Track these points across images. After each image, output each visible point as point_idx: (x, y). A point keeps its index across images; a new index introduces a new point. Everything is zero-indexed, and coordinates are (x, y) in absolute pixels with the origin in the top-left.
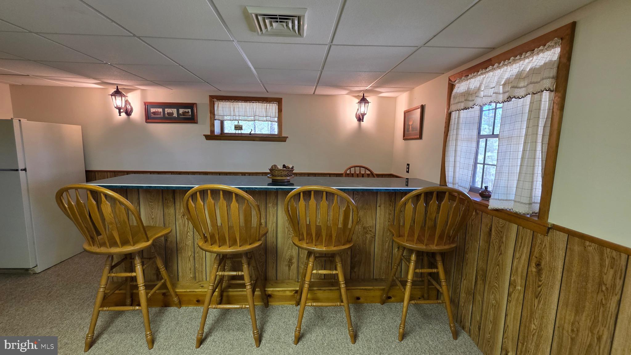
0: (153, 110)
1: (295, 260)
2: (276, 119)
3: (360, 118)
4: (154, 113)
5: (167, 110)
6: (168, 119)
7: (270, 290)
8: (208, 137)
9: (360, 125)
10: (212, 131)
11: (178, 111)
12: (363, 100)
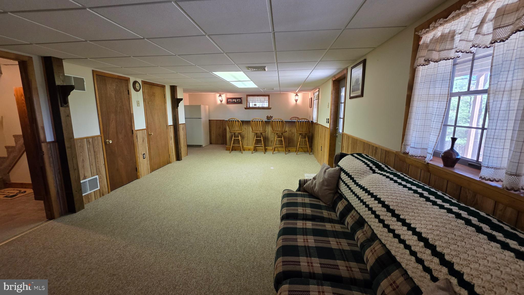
0: (229, 100)
1: (273, 141)
2: (268, 102)
3: (296, 101)
4: (229, 101)
5: (233, 100)
6: (234, 103)
7: (267, 148)
8: (246, 108)
9: (296, 103)
10: (247, 106)
11: (236, 100)
12: (297, 95)
